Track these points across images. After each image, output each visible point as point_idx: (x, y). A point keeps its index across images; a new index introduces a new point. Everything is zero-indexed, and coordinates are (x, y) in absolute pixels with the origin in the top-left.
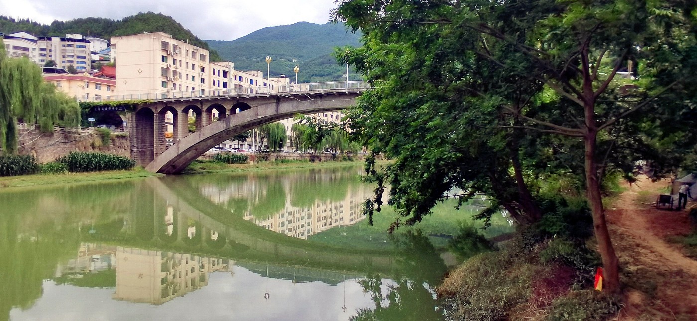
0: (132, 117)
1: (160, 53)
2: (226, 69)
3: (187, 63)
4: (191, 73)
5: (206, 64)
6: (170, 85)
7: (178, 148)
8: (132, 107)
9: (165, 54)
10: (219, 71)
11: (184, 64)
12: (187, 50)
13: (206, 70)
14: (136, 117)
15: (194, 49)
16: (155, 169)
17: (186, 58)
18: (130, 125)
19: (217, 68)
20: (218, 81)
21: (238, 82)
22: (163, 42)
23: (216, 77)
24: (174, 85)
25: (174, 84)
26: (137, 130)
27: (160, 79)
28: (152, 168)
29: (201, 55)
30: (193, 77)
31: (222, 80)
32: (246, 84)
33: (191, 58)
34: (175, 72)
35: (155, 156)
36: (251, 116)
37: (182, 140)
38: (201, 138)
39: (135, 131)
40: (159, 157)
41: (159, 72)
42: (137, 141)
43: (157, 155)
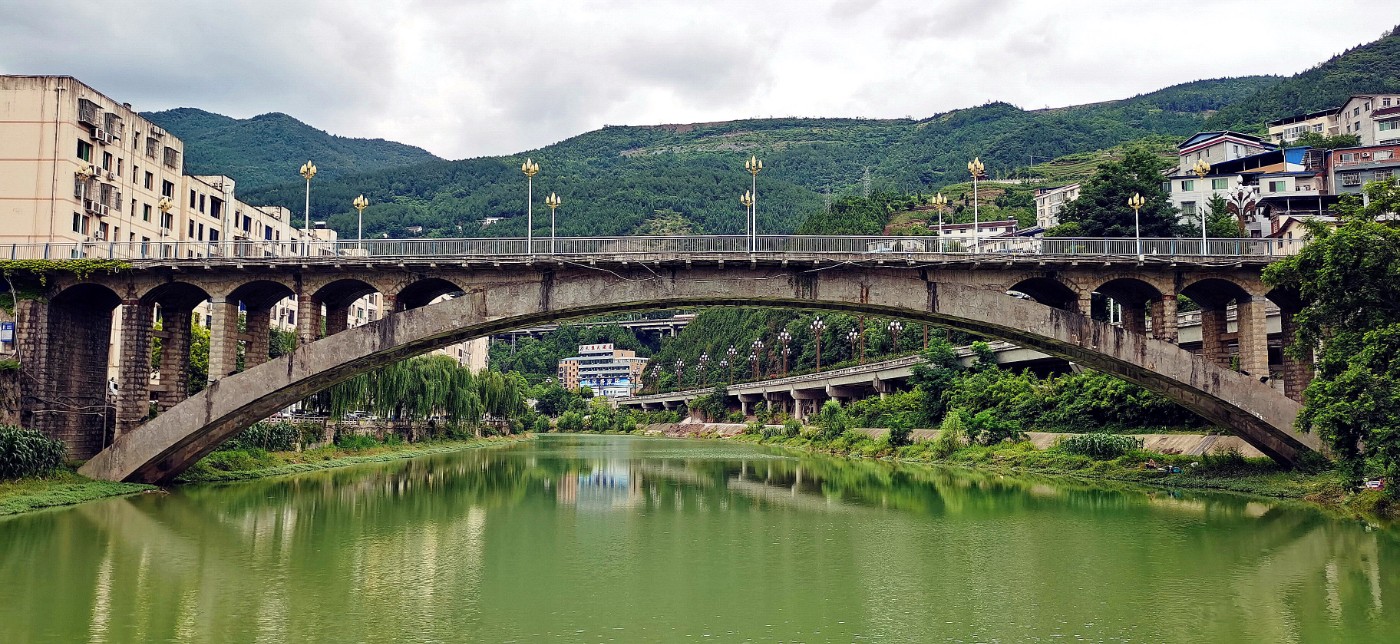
0: (34, 312)
1: (73, 134)
2: (218, 195)
3: (135, 167)
4: (145, 197)
5: (176, 176)
6: (94, 225)
7: (209, 405)
8: (43, 280)
9: (86, 137)
10: (202, 197)
11: (127, 170)
12: (137, 134)
13: (177, 191)
14: (50, 310)
15: (152, 132)
16: (115, 472)
17: (133, 154)
18: (25, 336)
19: (200, 189)
20: (201, 226)
21: (240, 231)
22: (82, 102)
23: (194, 214)
24: (105, 226)
25: (102, 223)
26: (49, 351)
27: (69, 207)
28: (106, 466)
29: (166, 149)
30: (147, 207)
31: (209, 222)
32: (256, 236)
33: (144, 157)
34: (106, 190)
35: (117, 431)
36: (463, 317)
37: (225, 382)
38: (293, 376)
39: (44, 353)
40: (138, 433)
41: (67, 187)
42: (48, 385)
43: (127, 427)
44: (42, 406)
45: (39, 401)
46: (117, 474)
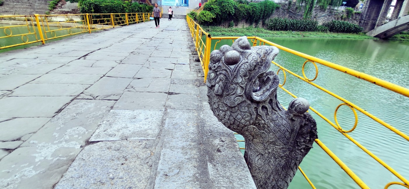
0: (367, 2)
14: (370, 1)
18: (364, 7)
28: (371, 34)
35: (376, 26)
37: (402, 18)
39: (367, 10)
42: (366, 17)
43: (378, 26)
44: (363, 21)
45: (363, 20)
46: (373, 35)
